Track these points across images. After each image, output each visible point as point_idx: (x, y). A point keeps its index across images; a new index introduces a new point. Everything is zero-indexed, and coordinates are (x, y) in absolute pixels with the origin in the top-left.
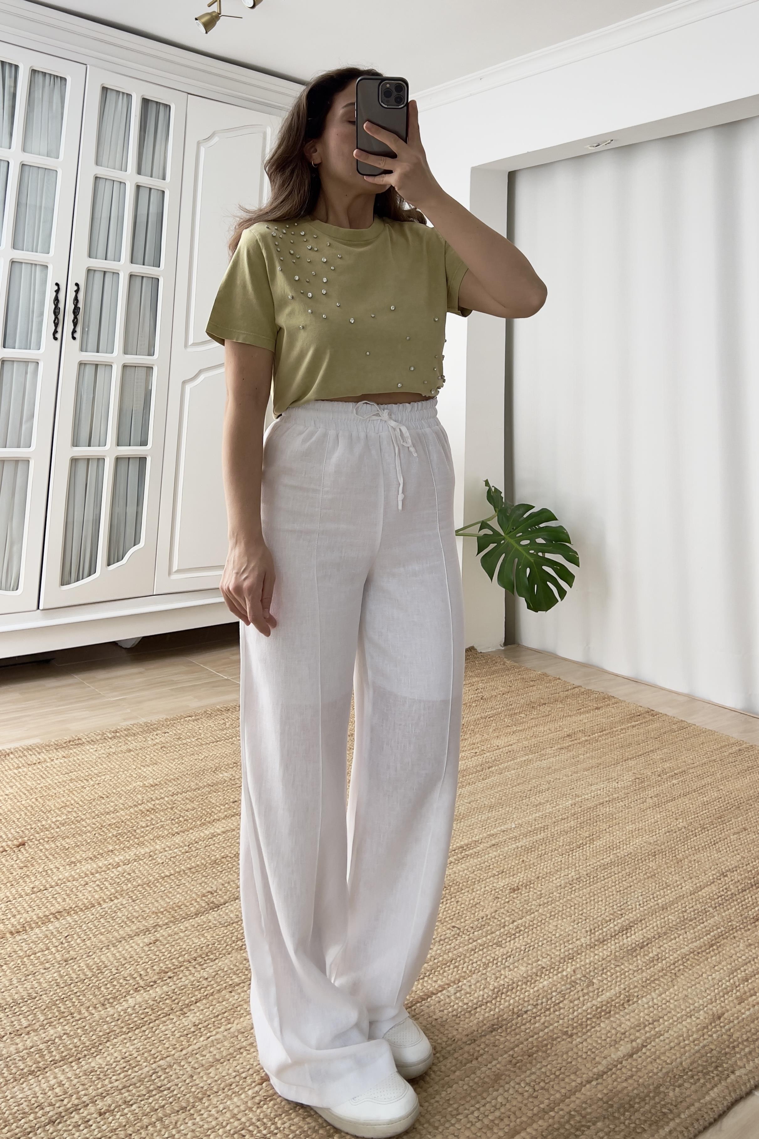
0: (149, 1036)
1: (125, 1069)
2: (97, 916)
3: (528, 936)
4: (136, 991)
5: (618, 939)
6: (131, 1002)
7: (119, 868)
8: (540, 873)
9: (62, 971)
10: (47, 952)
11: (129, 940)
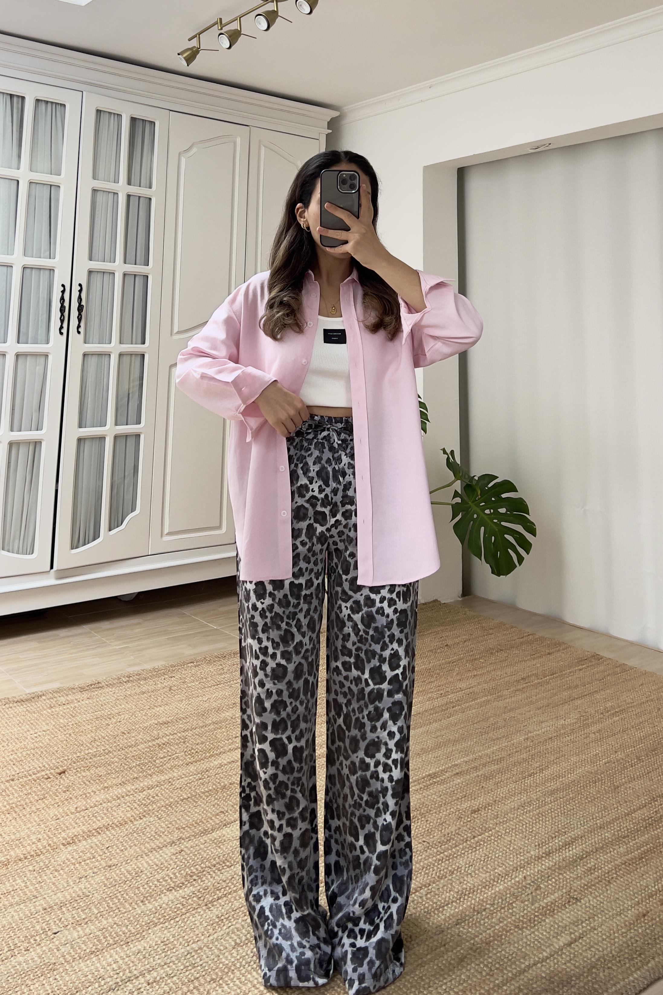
0: (182, 925)
1: (165, 950)
2: (131, 831)
3: (487, 849)
4: (168, 891)
5: (562, 852)
6: (165, 899)
7: (145, 792)
8: (497, 797)
9: (108, 875)
10: (94, 860)
11: (158, 850)
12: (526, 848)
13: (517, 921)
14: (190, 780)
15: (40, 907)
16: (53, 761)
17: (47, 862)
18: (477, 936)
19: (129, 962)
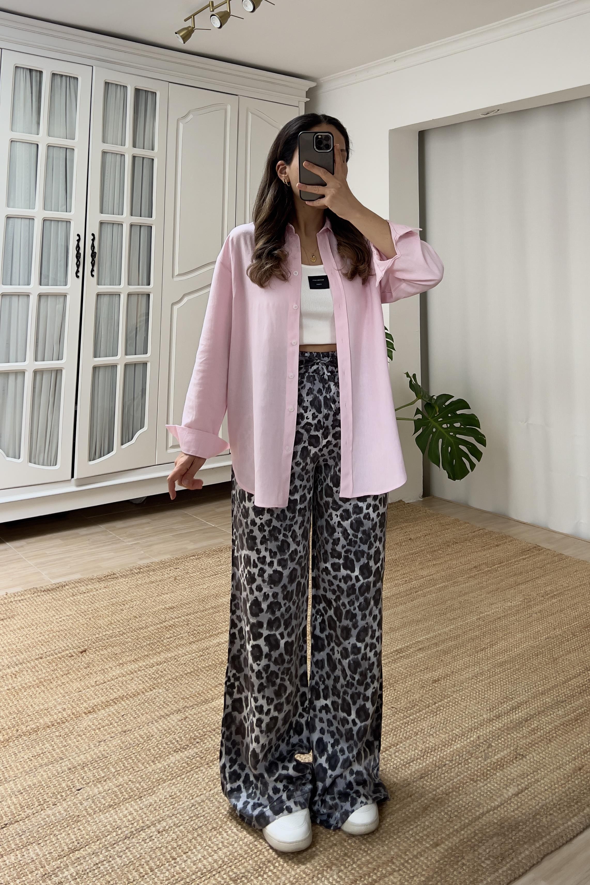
0: (187, 781)
3: (446, 713)
4: (175, 752)
5: (509, 715)
6: (173, 759)
8: (454, 669)
9: (124, 739)
10: (111, 726)
11: (166, 717)
12: (479, 712)
13: (472, 774)
14: (193, 656)
15: (65, 768)
16: (76, 642)
17: (72, 728)
18: (438, 788)
19: (142, 814)
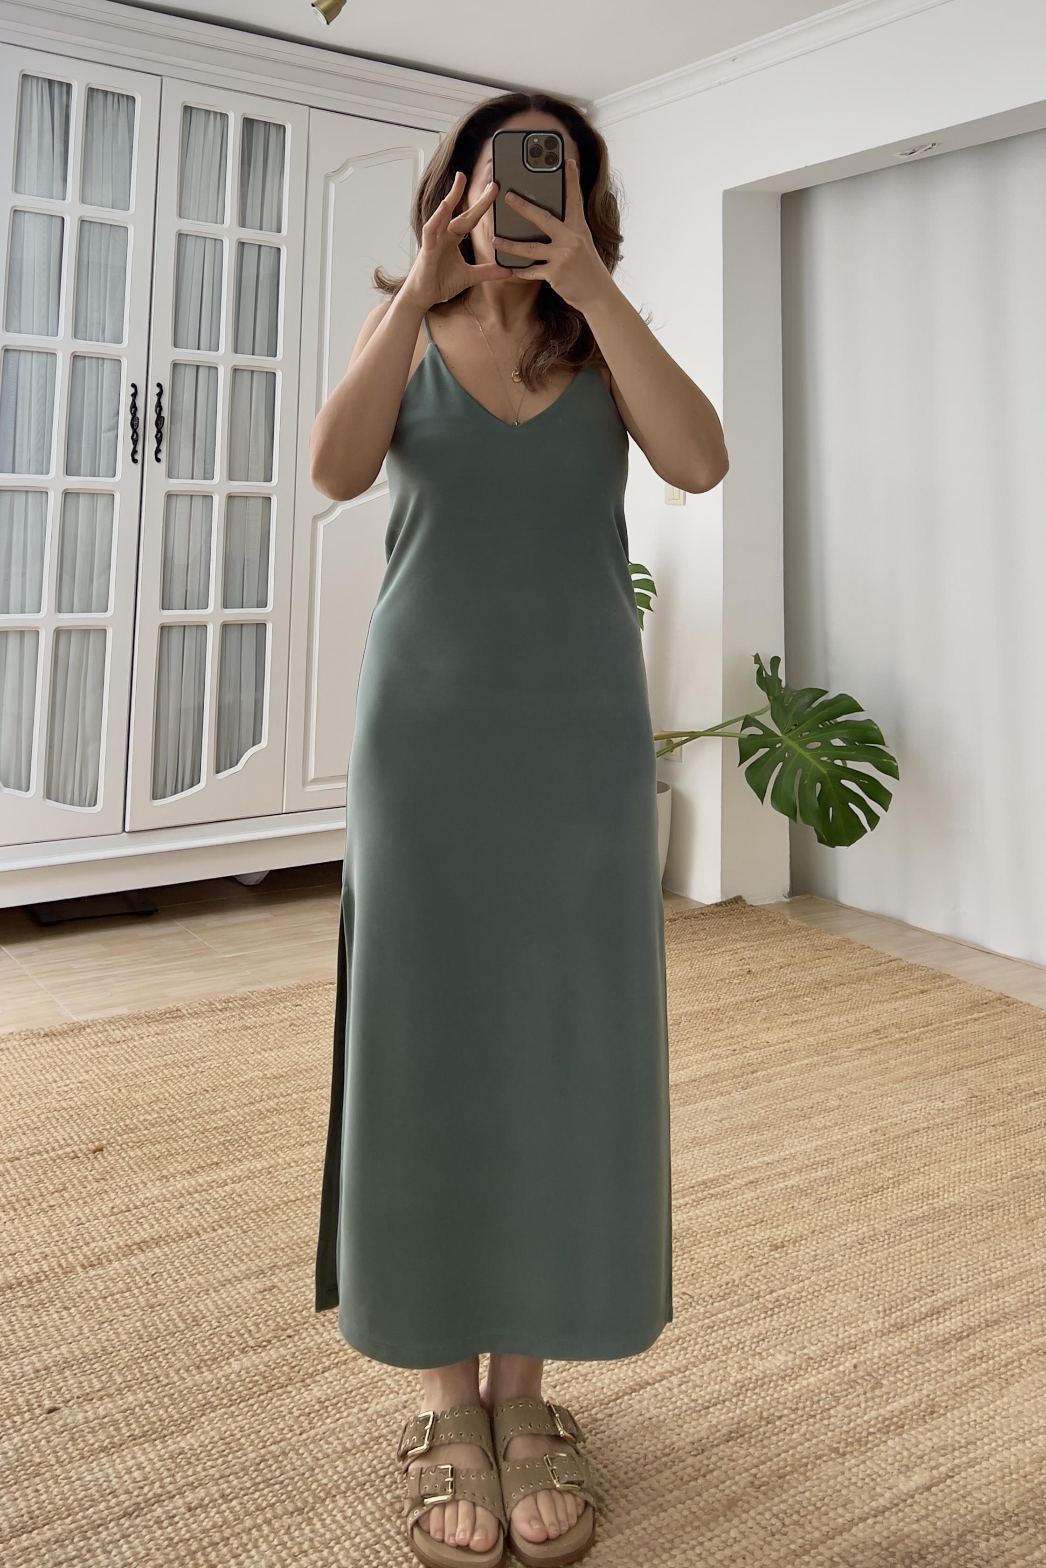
0: (259, 1411)
2: (195, 1249)
4: (242, 1352)
6: (236, 1366)
7: (226, 1188)
8: (816, 1226)
9: (147, 1320)
10: (128, 1294)
11: (235, 1283)
12: (861, 1315)
15: (29, 1368)
17: (54, 1293)
19: (162, 1470)
